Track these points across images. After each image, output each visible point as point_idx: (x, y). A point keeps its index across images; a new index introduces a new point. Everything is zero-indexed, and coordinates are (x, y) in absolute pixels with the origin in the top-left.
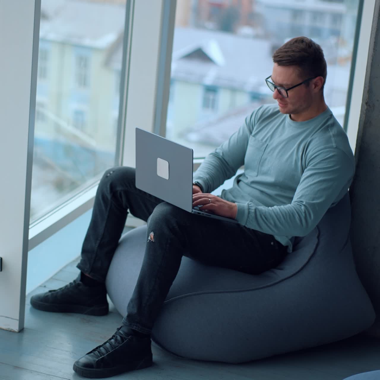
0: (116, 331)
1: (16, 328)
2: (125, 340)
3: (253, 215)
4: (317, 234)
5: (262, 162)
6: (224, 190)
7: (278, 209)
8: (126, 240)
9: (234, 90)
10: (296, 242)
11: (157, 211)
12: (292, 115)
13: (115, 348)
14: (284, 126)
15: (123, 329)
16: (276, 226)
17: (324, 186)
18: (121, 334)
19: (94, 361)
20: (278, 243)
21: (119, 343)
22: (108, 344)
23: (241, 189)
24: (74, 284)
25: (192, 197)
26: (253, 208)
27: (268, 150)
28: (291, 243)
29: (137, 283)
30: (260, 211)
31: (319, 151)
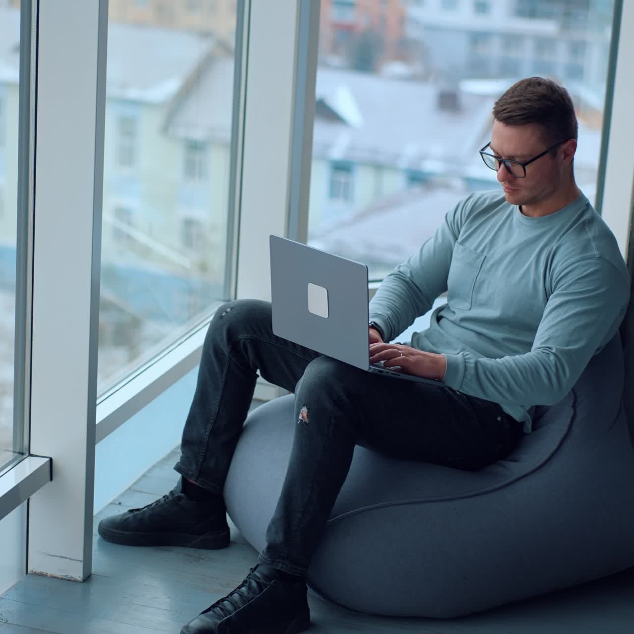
0: (248, 572)
1: (78, 575)
2: (264, 588)
3: (473, 372)
4: (572, 401)
5: (477, 287)
6: (415, 334)
7: (512, 362)
8: (256, 420)
9: (378, 167)
10: (538, 414)
11: (312, 372)
12: (524, 207)
13: (249, 601)
14: (511, 226)
15: (260, 569)
16: (510, 389)
17: (583, 321)
18: (258, 577)
19: (215, 624)
20: (509, 417)
21: (254, 593)
22: (236, 594)
23: (444, 331)
24: (171, 498)
25: (369, 347)
26: (473, 361)
27: (487, 266)
28: (529, 417)
29: (283, 493)
30: (484, 366)
31: (573, 263)
